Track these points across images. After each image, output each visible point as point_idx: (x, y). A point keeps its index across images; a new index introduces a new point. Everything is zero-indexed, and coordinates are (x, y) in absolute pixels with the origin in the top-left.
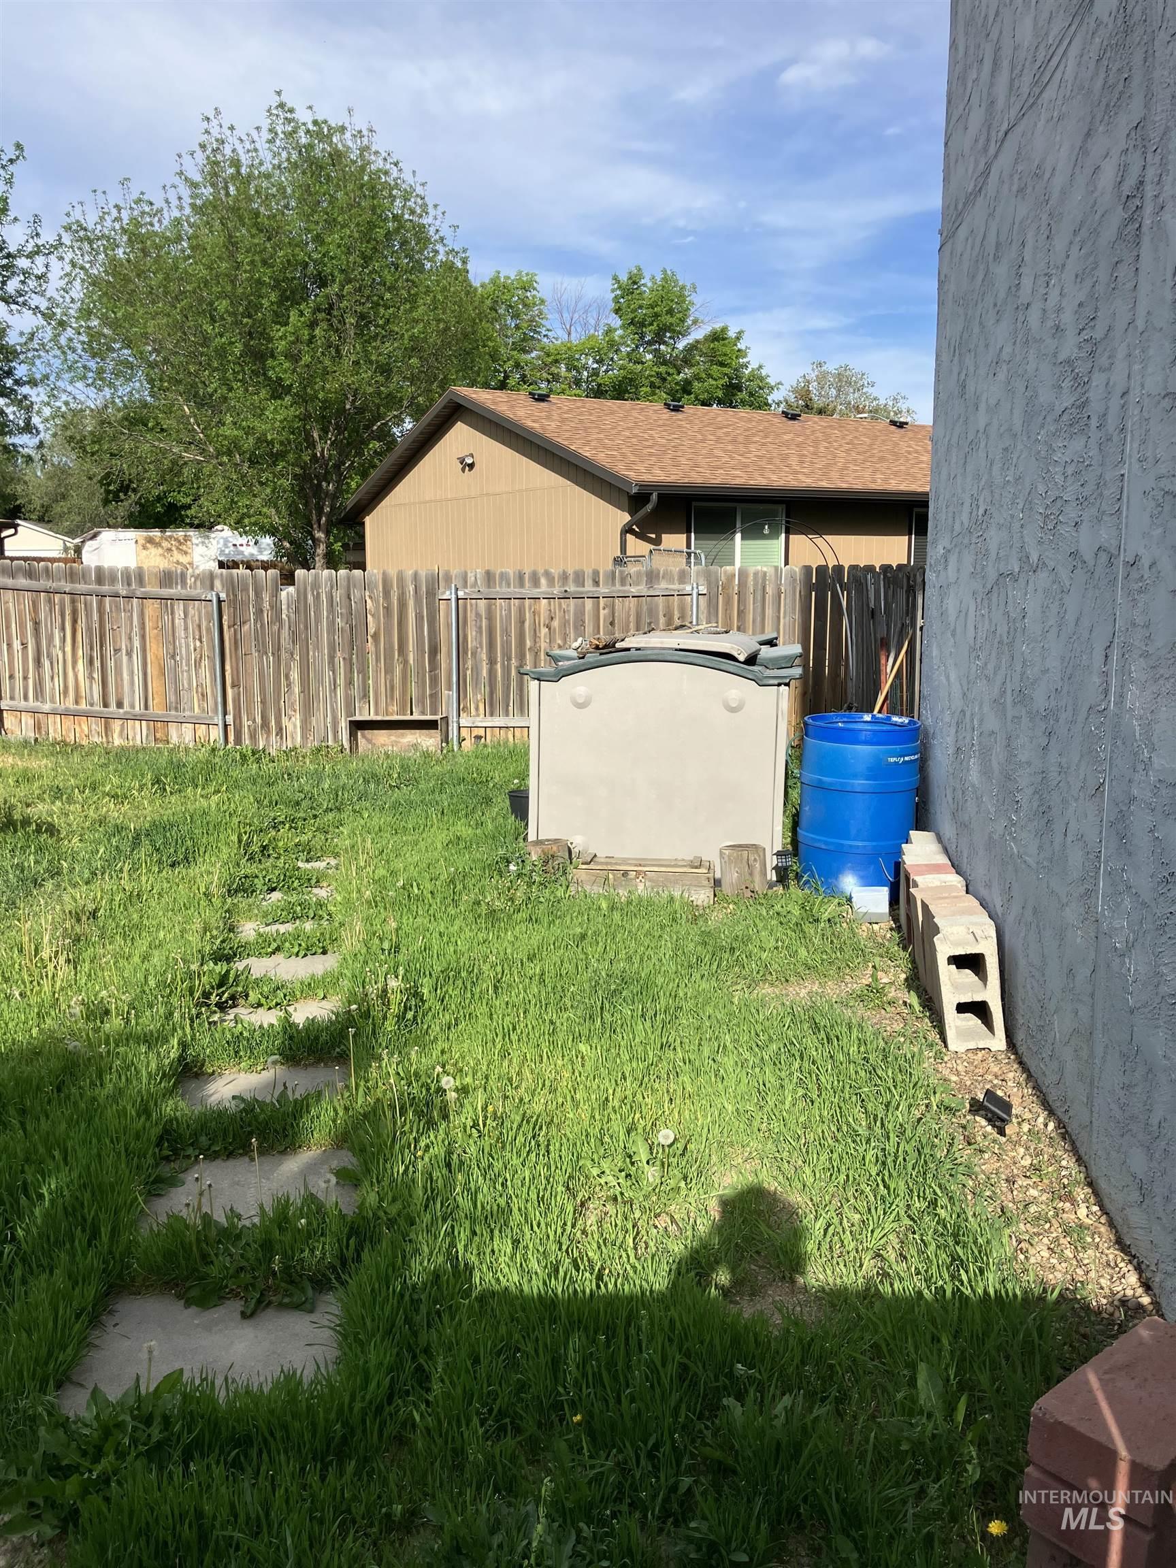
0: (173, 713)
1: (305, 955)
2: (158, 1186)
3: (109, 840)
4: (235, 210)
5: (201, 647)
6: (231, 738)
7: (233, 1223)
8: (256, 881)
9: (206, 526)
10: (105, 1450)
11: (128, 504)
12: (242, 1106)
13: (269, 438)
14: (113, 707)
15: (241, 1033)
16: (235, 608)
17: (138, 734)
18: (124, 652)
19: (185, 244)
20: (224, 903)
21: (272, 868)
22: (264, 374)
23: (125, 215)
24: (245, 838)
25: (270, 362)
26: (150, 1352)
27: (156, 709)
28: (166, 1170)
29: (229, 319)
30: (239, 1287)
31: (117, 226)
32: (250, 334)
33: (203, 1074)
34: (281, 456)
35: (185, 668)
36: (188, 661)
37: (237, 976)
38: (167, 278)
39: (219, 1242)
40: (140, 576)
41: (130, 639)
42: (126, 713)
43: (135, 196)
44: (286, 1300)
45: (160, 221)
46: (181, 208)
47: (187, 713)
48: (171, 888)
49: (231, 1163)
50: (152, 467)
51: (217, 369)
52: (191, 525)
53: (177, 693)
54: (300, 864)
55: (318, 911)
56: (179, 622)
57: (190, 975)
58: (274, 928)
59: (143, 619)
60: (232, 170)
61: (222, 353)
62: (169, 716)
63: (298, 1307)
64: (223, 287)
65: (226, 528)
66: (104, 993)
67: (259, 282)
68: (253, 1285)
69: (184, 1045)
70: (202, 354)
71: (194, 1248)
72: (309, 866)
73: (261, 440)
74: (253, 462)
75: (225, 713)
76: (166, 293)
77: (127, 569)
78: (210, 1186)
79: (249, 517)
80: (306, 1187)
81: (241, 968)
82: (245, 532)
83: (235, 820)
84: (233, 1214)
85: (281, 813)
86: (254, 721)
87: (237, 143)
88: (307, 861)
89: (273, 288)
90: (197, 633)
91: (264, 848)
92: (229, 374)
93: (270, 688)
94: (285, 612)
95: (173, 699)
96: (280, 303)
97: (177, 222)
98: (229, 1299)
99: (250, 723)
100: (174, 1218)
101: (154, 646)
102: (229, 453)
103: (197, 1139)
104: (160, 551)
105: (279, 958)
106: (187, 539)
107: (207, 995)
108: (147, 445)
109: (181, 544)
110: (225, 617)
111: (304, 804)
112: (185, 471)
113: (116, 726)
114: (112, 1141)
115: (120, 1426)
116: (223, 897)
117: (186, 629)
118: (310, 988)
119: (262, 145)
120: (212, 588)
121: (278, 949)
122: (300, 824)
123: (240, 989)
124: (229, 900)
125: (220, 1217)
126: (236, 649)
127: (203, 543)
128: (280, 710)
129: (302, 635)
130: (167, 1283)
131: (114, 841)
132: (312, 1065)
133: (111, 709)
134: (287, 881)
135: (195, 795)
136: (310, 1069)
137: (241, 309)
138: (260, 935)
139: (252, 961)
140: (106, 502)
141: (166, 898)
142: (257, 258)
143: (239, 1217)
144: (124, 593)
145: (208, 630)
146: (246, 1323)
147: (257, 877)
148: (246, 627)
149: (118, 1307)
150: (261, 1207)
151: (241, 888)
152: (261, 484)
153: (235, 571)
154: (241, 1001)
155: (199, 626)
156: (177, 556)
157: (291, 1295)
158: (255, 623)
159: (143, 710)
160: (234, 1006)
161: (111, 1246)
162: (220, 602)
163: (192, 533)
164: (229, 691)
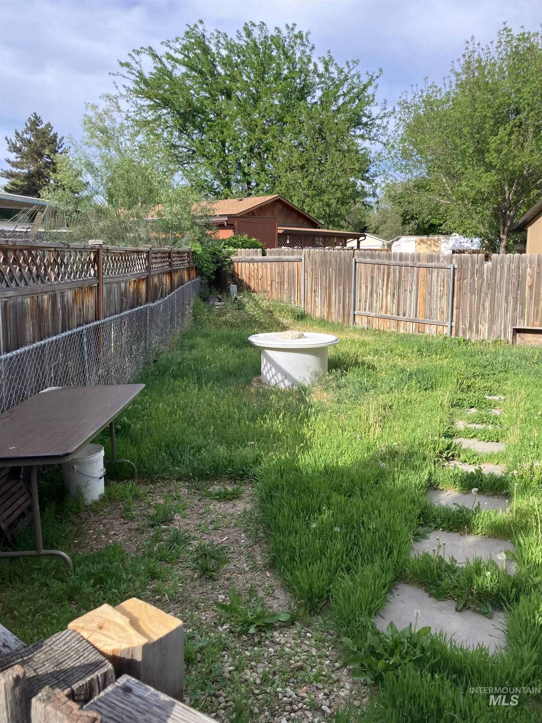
0: (428, 320)
1: (488, 441)
2: (418, 537)
3: (398, 375)
4: (476, 83)
5: (444, 290)
6: (454, 333)
7: (453, 564)
8: (464, 402)
9: (448, 234)
10: (395, 652)
11: (413, 225)
12: (458, 509)
13: (483, 190)
14: (401, 316)
15: (457, 474)
16: (461, 272)
17: (411, 328)
18: (408, 291)
19: (451, 103)
20: (449, 410)
21: (473, 396)
22: (483, 161)
23: (425, 94)
24: (460, 381)
25: (487, 154)
26: (417, 615)
27: (420, 318)
28: (421, 530)
29: (469, 136)
30: (454, 595)
31: (421, 99)
32: (478, 142)
33: (438, 489)
34: (487, 199)
35: (435, 299)
36: (437, 296)
37: (455, 446)
38: (441, 120)
39: (446, 571)
40: (419, 258)
41: (412, 285)
42: (407, 319)
43: (430, 85)
44: (478, 609)
45: (440, 94)
46: (451, 86)
47: (434, 320)
48: (425, 400)
49: (451, 534)
50: (426, 207)
51: (460, 160)
52: (442, 234)
53: (431, 311)
54: (486, 397)
55: (495, 421)
56: (434, 278)
57: (435, 442)
58: (474, 425)
59: (418, 277)
60: (477, 64)
61: (464, 152)
62: (426, 321)
63: (484, 614)
64: (467, 121)
65: (457, 234)
66: (395, 444)
67: (485, 116)
68: (461, 596)
69: (430, 474)
70: (454, 154)
71: (435, 571)
72: (491, 398)
73: (479, 192)
74: (474, 202)
75: (452, 321)
76: (440, 127)
77: (413, 254)
78: (444, 544)
79: (469, 229)
80: (491, 556)
81: (457, 443)
82: (467, 237)
83: (456, 372)
84: (453, 559)
85: (478, 370)
86: (465, 325)
87: (481, 51)
88: (489, 395)
89: (492, 118)
90: (442, 283)
91: (469, 386)
92: (466, 163)
93: (474, 310)
94: (485, 274)
95: (428, 314)
96: (495, 125)
97: (449, 93)
98: (449, 599)
99: (463, 326)
100: (426, 555)
101: (422, 289)
102: (463, 200)
103: (436, 520)
104: (426, 245)
105: (475, 440)
106: (438, 240)
107: (441, 452)
108: (424, 197)
109: (436, 242)
110: (456, 276)
111: (488, 367)
112: (441, 209)
113: (402, 324)
114: (399, 512)
115: (402, 643)
116: (449, 407)
117: (437, 281)
118: (491, 457)
119: (493, 49)
120: (451, 262)
121: (475, 436)
122: (486, 377)
123: (456, 452)
124: (451, 409)
125: (447, 560)
126: (460, 291)
127: (446, 242)
128: (478, 321)
129: (492, 286)
130: (421, 583)
131: (400, 375)
132: (491, 496)
133: (400, 317)
134: (479, 404)
135: (436, 358)
136: (490, 498)
137: (475, 131)
138: (467, 428)
139: (462, 439)
140: (404, 223)
141: (422, 405)
142: (486, 105)
143: (455, 561)
144: (411, 265)
145: (448, 282)
146: (457, 613)
147: (465, 400)
148: (465, 281)
149: (399, 587)
150: (468, 560)
151: (457, 404)
152: (476, 213)
153: (463, 255)
154: (457, 458)
155: (444, 280)
156: (434, 248)
157: (480, 607)
158: (470, 278)
159: (414, 318)
160: (453, 460)
161: (397, 559)
162: (454, 269)
163: (441, 237)
164: (455, 311)
